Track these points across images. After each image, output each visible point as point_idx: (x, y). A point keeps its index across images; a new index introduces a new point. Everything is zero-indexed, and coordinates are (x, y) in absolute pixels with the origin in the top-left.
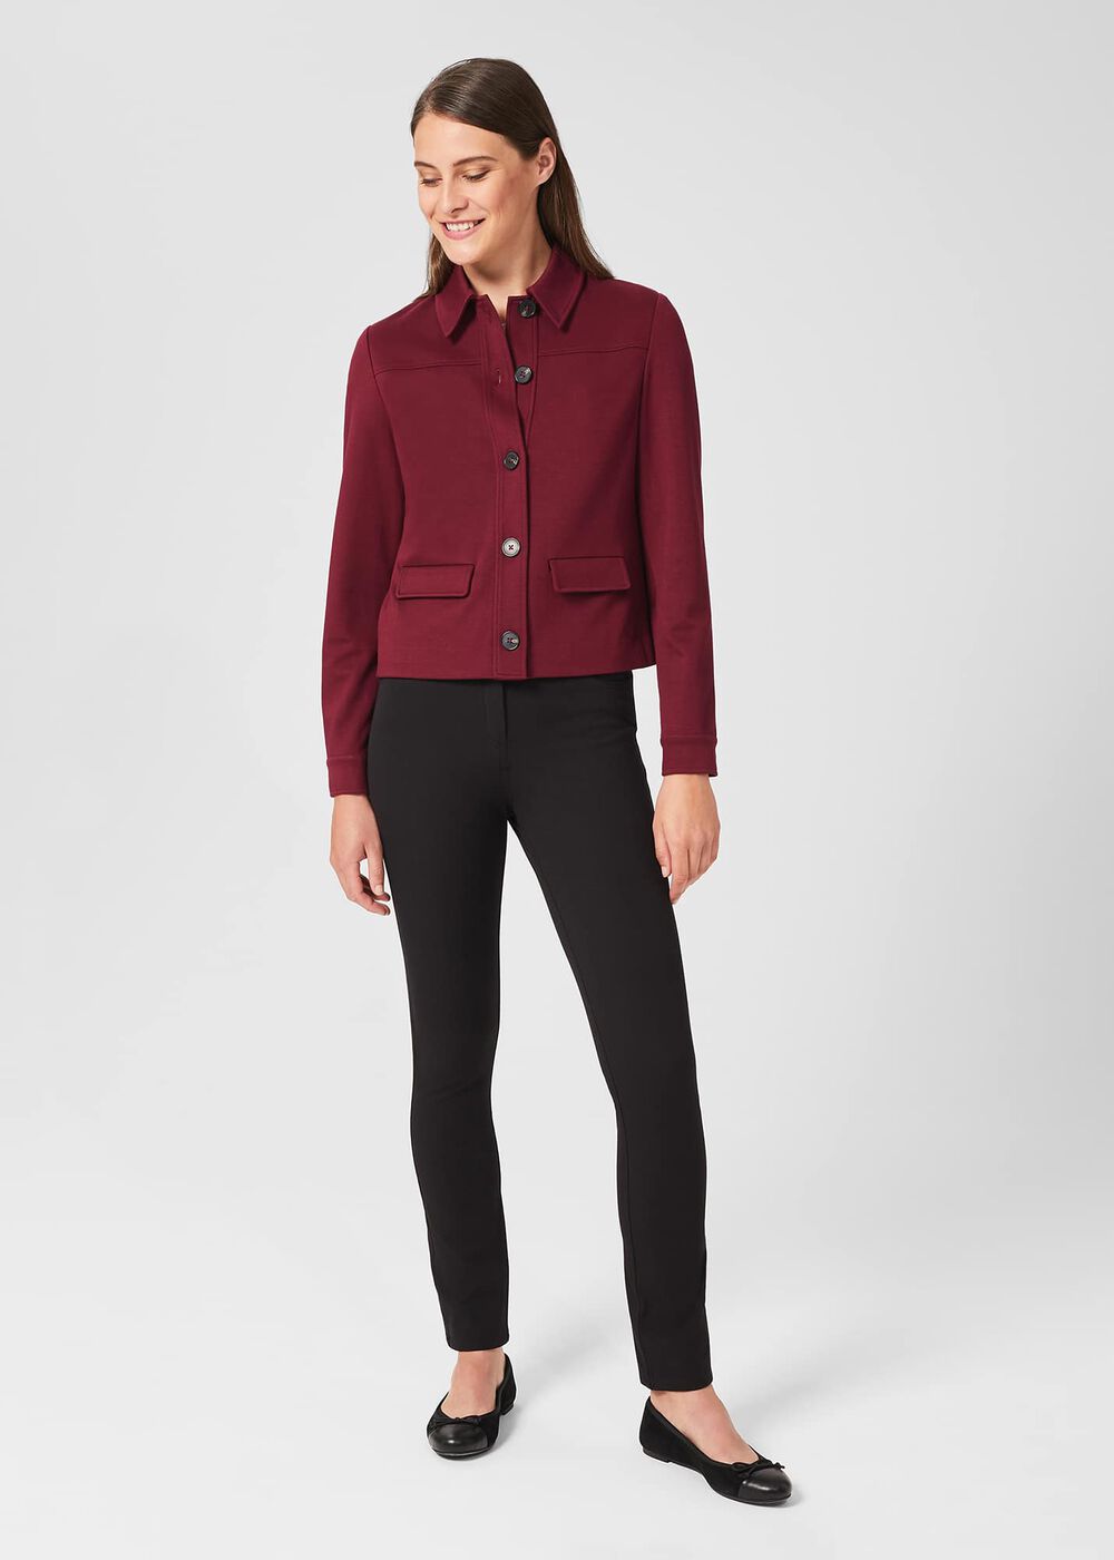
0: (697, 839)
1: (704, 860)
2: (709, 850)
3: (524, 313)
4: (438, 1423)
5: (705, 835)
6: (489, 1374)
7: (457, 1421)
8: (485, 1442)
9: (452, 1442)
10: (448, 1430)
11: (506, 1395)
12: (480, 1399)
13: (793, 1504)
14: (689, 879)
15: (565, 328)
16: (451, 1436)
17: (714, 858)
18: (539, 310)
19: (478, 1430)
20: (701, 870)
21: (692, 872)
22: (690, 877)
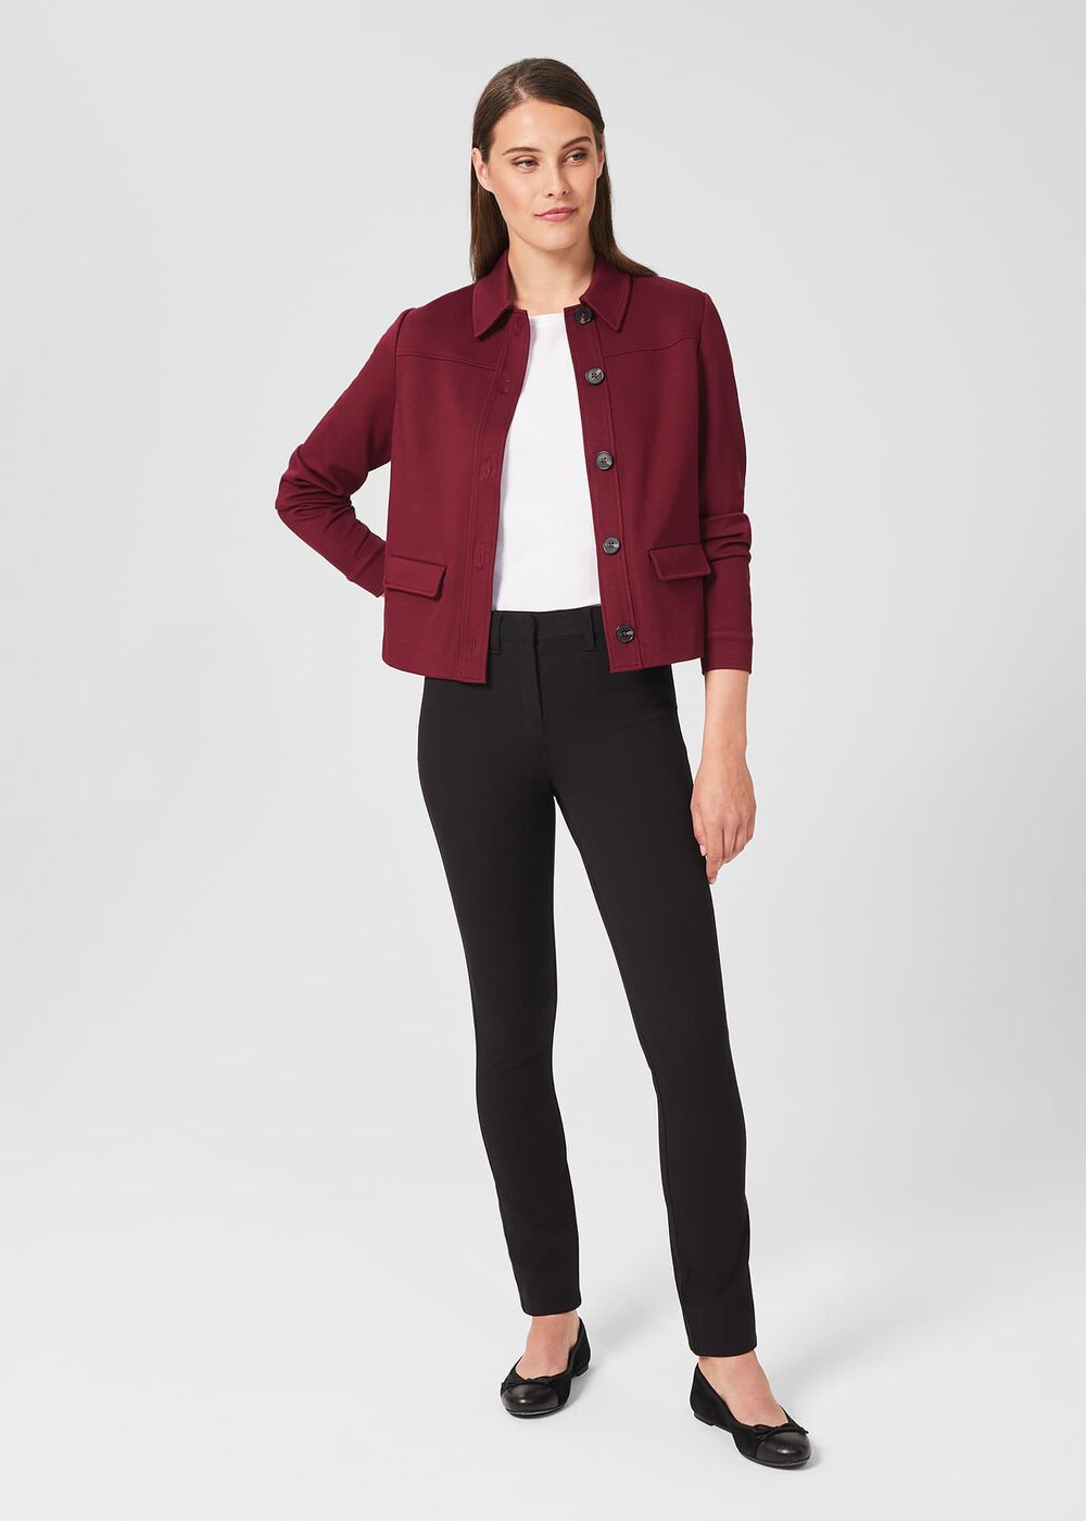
0: (731, 819)
1: (740, 838)
2: (744, 828)
3: (582, 321)
4: (512, 1383)
5: (740, 815)
6: (563, 1335)
7: (529, 1382)
8: (555, 1402)
9: (523, 1401)
10: (520, 1390)
11: (579, 1358)
12: (552, 1360)
13: (809, 1467)
14: (724, 857)
15: (620, 331)
16: (522, 1396)
17: (749, 837)
18: (594, 316)
19: (549, 1390)
20: (736, 850)
21: (726, 850)
22: (726, 856)
